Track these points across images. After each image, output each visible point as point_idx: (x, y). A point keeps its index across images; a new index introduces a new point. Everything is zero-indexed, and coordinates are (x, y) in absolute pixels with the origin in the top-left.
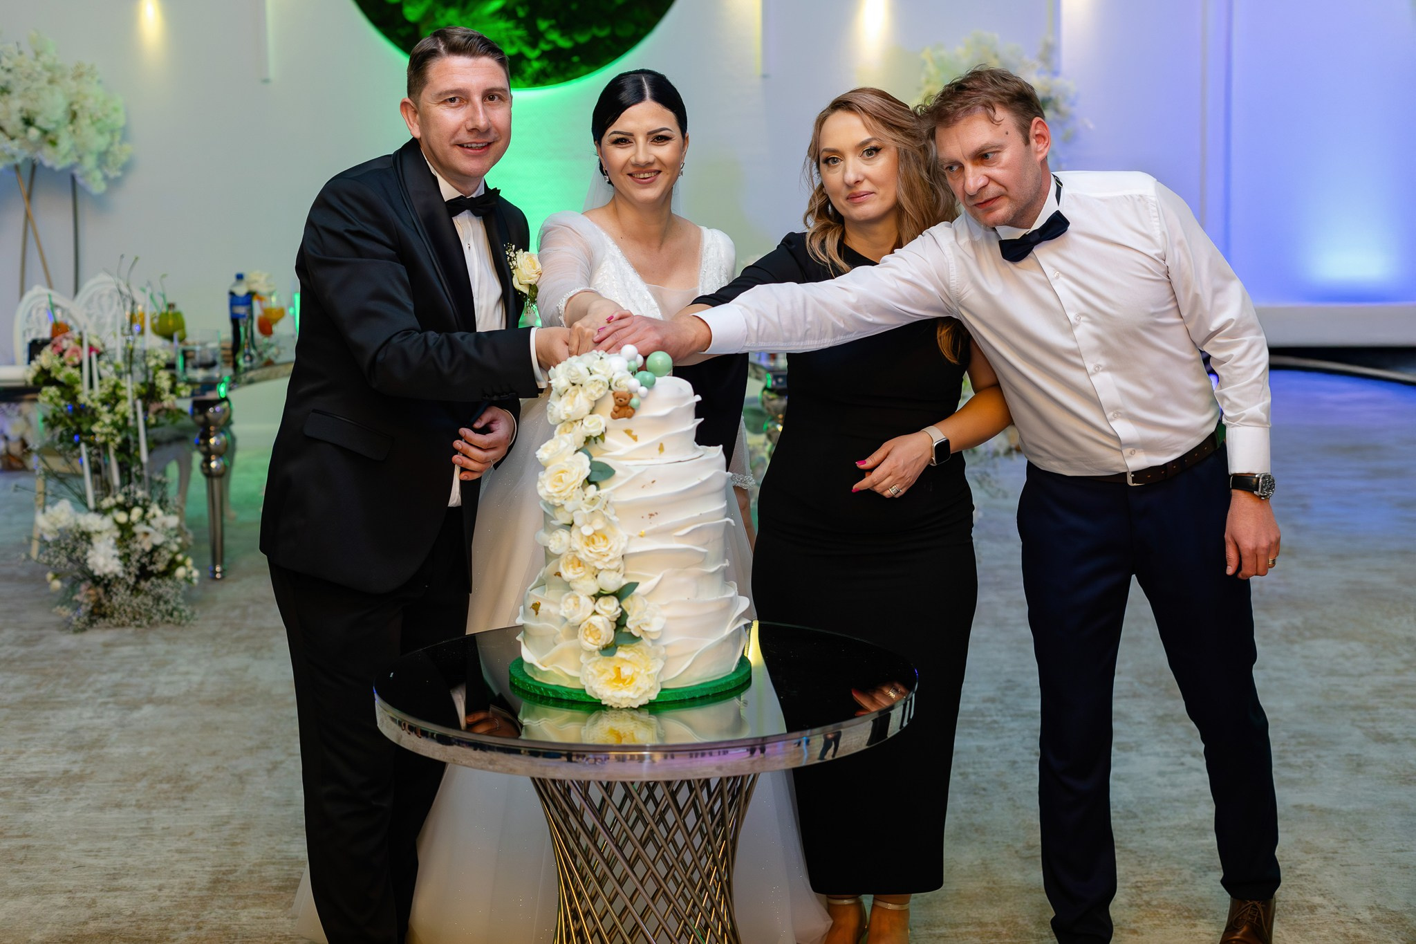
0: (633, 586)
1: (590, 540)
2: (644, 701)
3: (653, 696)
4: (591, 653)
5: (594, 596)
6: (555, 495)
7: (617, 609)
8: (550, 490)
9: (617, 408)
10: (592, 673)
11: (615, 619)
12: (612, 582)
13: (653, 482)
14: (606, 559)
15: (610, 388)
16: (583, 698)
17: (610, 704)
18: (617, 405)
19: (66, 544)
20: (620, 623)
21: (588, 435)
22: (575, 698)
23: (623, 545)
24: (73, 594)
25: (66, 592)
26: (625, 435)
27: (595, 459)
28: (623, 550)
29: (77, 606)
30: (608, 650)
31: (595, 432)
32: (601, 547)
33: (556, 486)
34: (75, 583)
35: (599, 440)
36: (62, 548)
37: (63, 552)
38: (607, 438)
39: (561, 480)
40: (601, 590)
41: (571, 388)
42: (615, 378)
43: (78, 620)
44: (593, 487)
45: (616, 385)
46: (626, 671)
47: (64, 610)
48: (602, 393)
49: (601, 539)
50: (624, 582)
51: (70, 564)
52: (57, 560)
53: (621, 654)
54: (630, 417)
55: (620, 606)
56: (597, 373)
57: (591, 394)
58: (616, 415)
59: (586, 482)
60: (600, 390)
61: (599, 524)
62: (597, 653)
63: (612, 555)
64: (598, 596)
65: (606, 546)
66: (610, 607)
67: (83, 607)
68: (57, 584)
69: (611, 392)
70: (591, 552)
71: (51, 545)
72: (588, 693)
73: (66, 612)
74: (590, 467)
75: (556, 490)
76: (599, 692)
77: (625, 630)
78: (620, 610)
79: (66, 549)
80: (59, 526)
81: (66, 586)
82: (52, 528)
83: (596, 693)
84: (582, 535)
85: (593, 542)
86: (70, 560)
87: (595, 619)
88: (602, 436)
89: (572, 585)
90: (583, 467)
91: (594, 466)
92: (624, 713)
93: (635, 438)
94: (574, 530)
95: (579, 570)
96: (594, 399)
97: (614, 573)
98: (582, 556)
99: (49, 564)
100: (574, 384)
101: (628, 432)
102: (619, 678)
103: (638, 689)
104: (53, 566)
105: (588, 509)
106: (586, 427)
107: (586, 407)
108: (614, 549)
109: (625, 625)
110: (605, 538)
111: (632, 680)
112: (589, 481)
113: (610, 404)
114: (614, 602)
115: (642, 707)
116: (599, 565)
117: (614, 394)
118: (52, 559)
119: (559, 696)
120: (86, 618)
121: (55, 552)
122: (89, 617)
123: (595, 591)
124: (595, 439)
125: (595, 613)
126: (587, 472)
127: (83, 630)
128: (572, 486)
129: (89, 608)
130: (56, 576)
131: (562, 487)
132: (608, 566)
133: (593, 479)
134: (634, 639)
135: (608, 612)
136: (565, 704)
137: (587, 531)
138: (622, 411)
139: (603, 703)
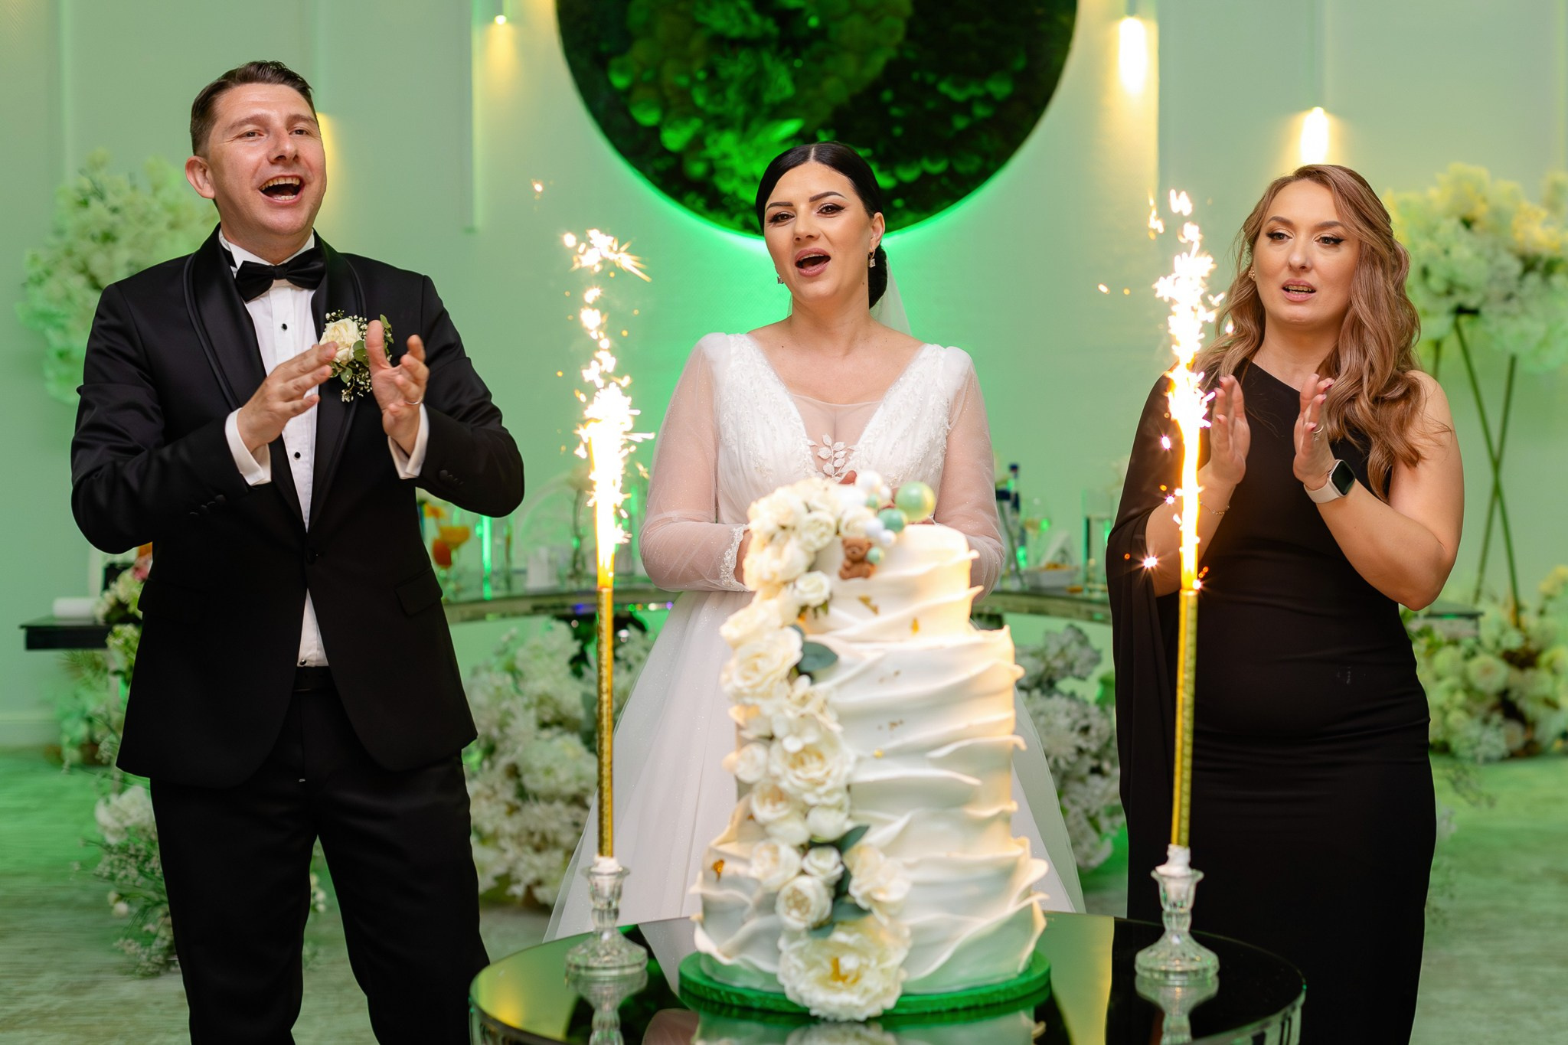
0: (859, 832)
1: (798, 759)
2: (874, 1010)
3: (890, 1003)
4: (794, 935)
5: (802, 846)
6: (746, 691)
7: (836, 867)
8: (740, 683)
9: (848, 563)
10: (796, 967)
11: (833, 882)
12: (832, 825)
13: (897, 673)
14: (821, 790)
15: (838, 532)
16: (784, 1007)
17: (822, 1014)
18: (848, 558)
19: (138, 850)
20: (840, 889)
21: (802, 603)
22: (770, 1004)
23: (848, 769)
24: (145, 922)
25: (135, 917)
26: (861, 606)
27: (812, 638)
28: (849, 776)
29: (148, 939)
30: (822, 928)
31: (815, 599)
32: (814, 770)
33: (747, 678)
34: (146, 907)
35: (820, 612)
36: (131, 856)
37: (132, 860)
38: (834, 610)
39: (755, 669)
40: (813, 836)
41: (780, 534)
42: (846, 518)
43: (149, 960)
44: (804, 680)
45: (847, 527)
46: (849, 963)
47: (130, 945)
48: (826, 540)
49: (814, 758)
50: (849, 826)
51: (141, 880)
52: (123, 873)
53: (840, 936)
54: (866, 575)
55: (842, 863)
56: (817, 509)
57: (809, 543)
58: (847, 573)
59: (795, 673)
60: (823, 535)
61: (811, 738)
62: (803, 935)
63: (830, 784)
64: (810, 846)
65: (821, 769)
66: (827, 864)
67: (158, 941)
68: (122, 907)
69: (839, 539)
70: (798, 778)
71: (115, 850)
72: (791, 996)
73: (133, 947)
74: (803, 650)
75: (749, 683)
76: (806, 996)
77: (848, 900)
78: (840, 869)
79: (137, 857)
80: (128, 823)
81: (135, 910)
82: (117, 825)
83: (801, 998)
84: (785, 753)
85: (802, 763)
86: (141, 872)
87: (804, 883)
88: (825, 606)
89: (770, 829)
90: (790, 649)
91: (808, 648)
92: (844, 1028)
93: (875, 610)
94: (775, 746)
95: (780, 806)
96: (812, 549)
97: (834, 812)
98: (784, 785)
99: (112, 877)
100: (784, 528)
101: (865, 601)
102: (837, 974)
103: (866, 991)
104: (117, 882)
105: (795, 712)
106: (802, 592)
107: (803, 561)
108: (835, 773)
109: (847, 893)
110: (820, 757)
111: (858, 978)
112: (798, 670)
113: (839, 558)
114: (833, 856)
115: (869, 1022)
116: (810, 799)
117: (844, 542)
118: (115, 871)
119: (747, 1003)
120: (160, 958)
121: (121, 861)
122: (166, 956)
123: (803, 838)
124: (815, 610)
125: (803, 872)
126: (796, 656)
127: (155, 975)
128: (771, 678)
129: (166, 943)
130: (122, 897)
131: (757, 678)
132: (826, 800)
133: (805, 668)
134: (860, 911)
135: (822, 871)
136: (756, 1015)
137: (792, 745)
138: (856, 569)
139: (813, 1012)
